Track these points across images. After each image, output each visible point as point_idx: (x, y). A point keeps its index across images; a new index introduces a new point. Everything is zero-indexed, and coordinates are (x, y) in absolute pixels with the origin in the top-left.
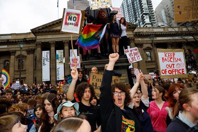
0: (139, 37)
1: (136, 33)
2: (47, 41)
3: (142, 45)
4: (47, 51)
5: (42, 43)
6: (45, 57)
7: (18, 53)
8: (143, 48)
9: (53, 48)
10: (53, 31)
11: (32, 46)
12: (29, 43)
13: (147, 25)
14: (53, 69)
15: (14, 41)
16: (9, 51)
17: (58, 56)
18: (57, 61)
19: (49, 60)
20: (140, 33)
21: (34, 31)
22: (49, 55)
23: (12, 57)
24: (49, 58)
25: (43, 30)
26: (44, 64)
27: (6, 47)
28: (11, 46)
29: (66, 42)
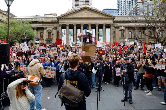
0: (118, 23)
1: (116, 20)
2: (65, 23)
3: (119, 27)
4: (65, 29)
5: (62, 24)
6: (64, 32)
7: (48, 29)
8: (119, 29)
9: (68, 28)
10: (68, 18)
11: (56, 25)
12: (54, 23)
13: (138, 4)
14: (68, 39)
15: (46, 22)
16: (43, 27)
17: (70, 32)
18: (70, 35)
19: (65, 34)
20: (118, 20)
21: (58, 18)
22: (65, 31)
23: (45, 31)
24: (65, 33)
25: (63, 18)
26: (63, 36)
27: (41, 25)
28: (44, 25)
29: (75, 25)
